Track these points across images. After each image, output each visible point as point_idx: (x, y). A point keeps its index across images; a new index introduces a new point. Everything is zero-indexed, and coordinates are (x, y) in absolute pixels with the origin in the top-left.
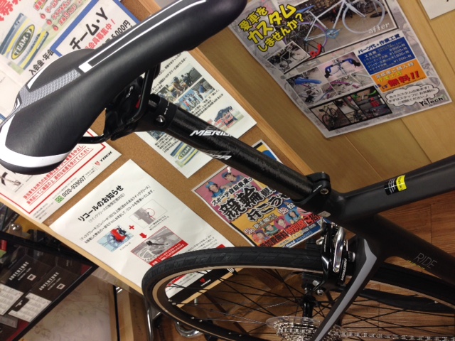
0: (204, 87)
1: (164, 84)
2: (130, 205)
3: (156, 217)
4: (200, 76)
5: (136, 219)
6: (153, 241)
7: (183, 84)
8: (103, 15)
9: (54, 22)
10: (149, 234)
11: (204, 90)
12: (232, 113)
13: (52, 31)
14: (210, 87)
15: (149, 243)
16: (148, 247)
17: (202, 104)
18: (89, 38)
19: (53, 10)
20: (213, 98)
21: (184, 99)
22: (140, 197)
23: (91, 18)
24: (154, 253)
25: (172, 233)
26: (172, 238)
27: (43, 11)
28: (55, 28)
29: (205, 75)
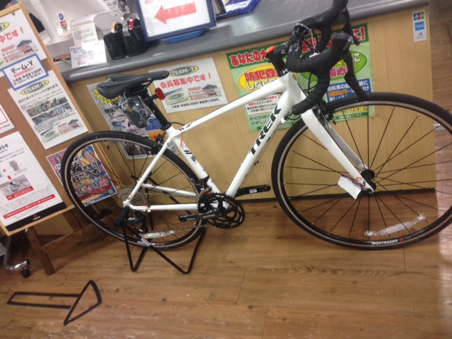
0: (68, 107)
1: (48, 100)
2: (9, 157)
3: (21, 168)
4: (66, 101)
5: (9, 166)
6: (14, 183)
7: (58, 102)
8: (31, 63)
9: (8, 59)
10: (13, 177)
11: (67, 108)
12: (78, 123)
13: (5, 62)
14: (70, 107)
15: (11, 183)
16: (10, 186)
17: (64, 114)
18: (21, 70)
19: (9, 54)
20: (70, 113)
21: (56, 109)
22: (16, 153)
23: (25, 63)
24: (12, 190)
25: (26, 180)
26: (26, 183)
27: (5, 53)
28: (7, 61)
29: (69, 102)
